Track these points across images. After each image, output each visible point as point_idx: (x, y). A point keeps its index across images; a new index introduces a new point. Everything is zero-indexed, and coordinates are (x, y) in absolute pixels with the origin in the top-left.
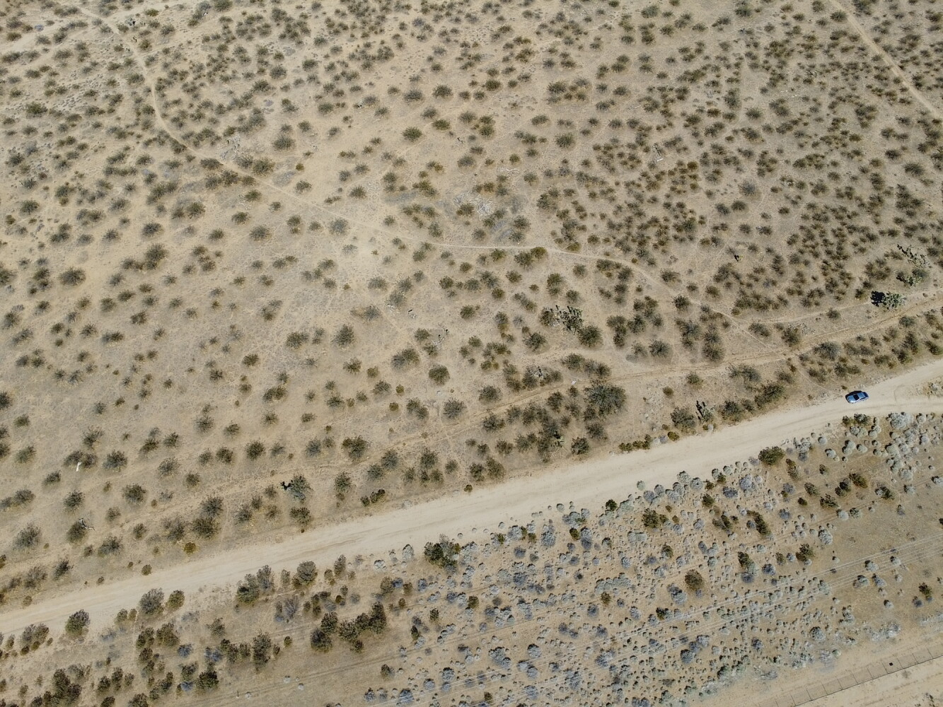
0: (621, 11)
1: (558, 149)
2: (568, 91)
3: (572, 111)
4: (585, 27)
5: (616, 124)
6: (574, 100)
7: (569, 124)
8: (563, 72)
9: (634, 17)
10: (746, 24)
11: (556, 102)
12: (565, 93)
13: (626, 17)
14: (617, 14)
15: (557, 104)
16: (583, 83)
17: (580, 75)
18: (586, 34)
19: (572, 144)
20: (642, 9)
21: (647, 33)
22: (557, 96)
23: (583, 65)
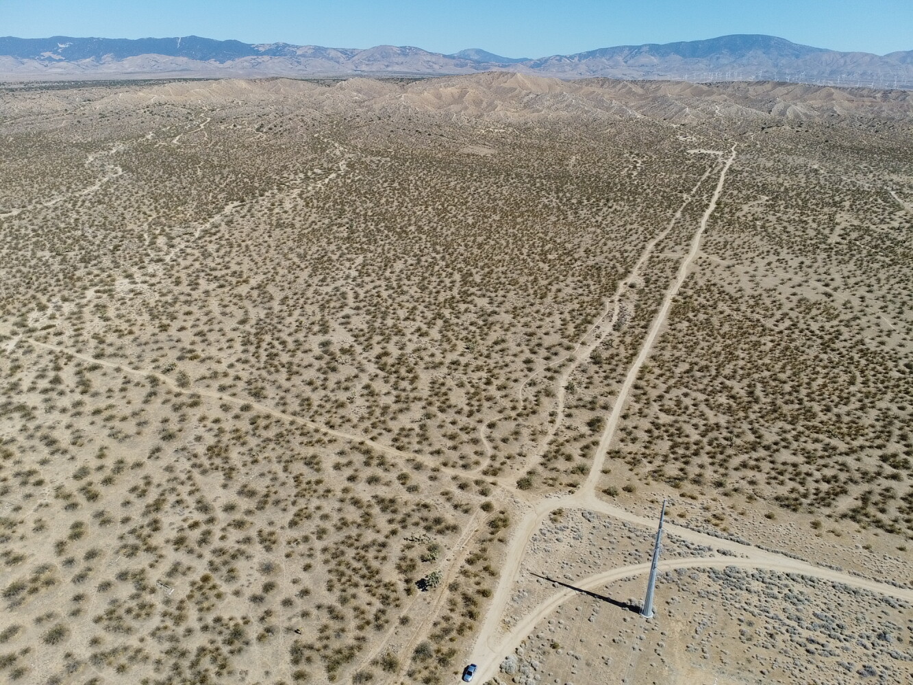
0: (50, 485)
1: (51, 648)
2: (31, 585)
3: (46, 602)
4: (18, 517)
5: (105, 586)
6: (43, 591)
7: (49, 616)
8: (13, 572)
9: (66, 484)
10: (176, 444)
11: (20, 604)
12: (28, 589)
13: (58, 488)
14: (48, 489)
15: (23, 606)
16: (44, 568)
17: (36, 563)
18: (22, 522)
19: (67, 633)
20: (71, 474)
21: (88, 492)
22: (18, 597)
23: (35, 552)
